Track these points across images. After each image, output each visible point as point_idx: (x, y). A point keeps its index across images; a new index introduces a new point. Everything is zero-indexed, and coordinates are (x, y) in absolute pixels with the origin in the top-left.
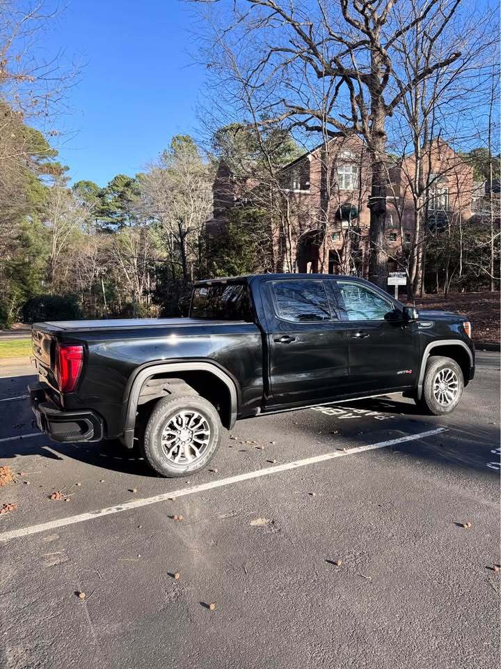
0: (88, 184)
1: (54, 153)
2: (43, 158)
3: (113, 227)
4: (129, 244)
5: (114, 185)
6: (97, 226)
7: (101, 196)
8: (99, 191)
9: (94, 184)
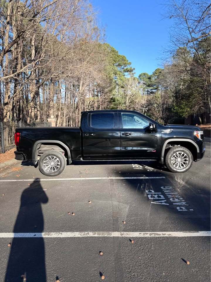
0: (144, 74)
1: (130, 63)
2: (126, 66)
3: (154, 91)
4: (159, 98)
5: (155, 73)
6: (148, 91)
7: (150, 78)
8: (149, 76)
9: (147, 74)
